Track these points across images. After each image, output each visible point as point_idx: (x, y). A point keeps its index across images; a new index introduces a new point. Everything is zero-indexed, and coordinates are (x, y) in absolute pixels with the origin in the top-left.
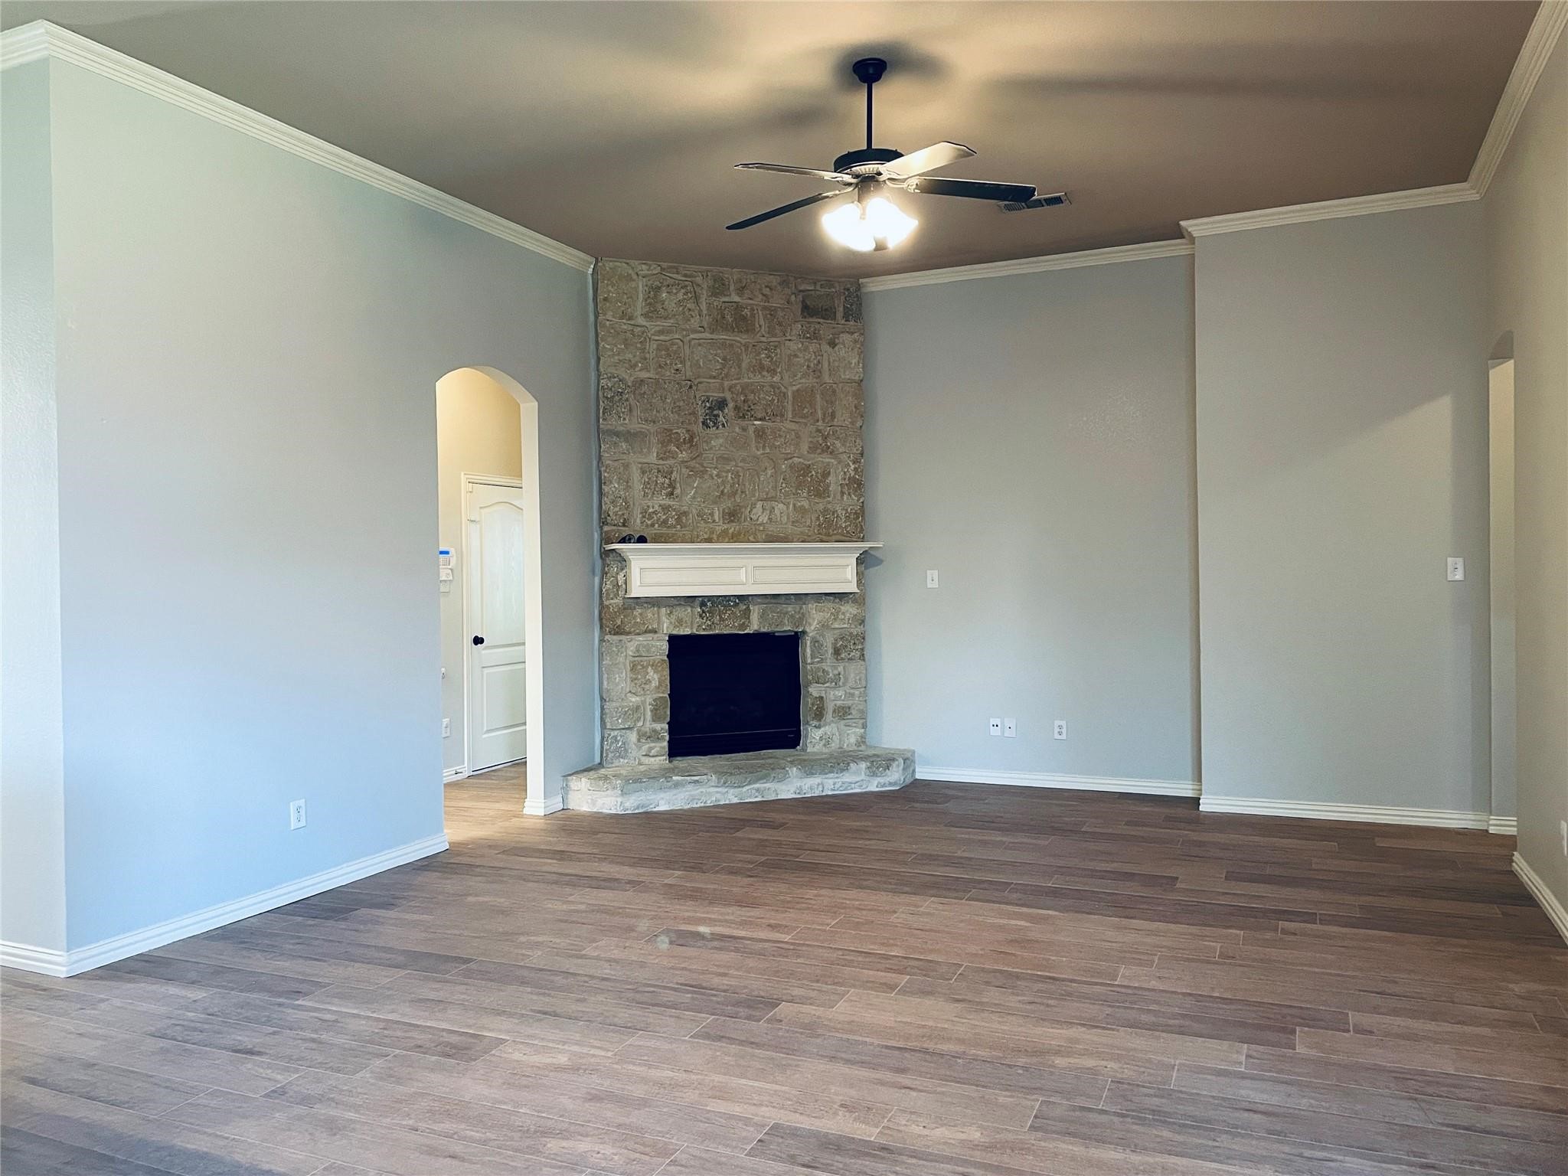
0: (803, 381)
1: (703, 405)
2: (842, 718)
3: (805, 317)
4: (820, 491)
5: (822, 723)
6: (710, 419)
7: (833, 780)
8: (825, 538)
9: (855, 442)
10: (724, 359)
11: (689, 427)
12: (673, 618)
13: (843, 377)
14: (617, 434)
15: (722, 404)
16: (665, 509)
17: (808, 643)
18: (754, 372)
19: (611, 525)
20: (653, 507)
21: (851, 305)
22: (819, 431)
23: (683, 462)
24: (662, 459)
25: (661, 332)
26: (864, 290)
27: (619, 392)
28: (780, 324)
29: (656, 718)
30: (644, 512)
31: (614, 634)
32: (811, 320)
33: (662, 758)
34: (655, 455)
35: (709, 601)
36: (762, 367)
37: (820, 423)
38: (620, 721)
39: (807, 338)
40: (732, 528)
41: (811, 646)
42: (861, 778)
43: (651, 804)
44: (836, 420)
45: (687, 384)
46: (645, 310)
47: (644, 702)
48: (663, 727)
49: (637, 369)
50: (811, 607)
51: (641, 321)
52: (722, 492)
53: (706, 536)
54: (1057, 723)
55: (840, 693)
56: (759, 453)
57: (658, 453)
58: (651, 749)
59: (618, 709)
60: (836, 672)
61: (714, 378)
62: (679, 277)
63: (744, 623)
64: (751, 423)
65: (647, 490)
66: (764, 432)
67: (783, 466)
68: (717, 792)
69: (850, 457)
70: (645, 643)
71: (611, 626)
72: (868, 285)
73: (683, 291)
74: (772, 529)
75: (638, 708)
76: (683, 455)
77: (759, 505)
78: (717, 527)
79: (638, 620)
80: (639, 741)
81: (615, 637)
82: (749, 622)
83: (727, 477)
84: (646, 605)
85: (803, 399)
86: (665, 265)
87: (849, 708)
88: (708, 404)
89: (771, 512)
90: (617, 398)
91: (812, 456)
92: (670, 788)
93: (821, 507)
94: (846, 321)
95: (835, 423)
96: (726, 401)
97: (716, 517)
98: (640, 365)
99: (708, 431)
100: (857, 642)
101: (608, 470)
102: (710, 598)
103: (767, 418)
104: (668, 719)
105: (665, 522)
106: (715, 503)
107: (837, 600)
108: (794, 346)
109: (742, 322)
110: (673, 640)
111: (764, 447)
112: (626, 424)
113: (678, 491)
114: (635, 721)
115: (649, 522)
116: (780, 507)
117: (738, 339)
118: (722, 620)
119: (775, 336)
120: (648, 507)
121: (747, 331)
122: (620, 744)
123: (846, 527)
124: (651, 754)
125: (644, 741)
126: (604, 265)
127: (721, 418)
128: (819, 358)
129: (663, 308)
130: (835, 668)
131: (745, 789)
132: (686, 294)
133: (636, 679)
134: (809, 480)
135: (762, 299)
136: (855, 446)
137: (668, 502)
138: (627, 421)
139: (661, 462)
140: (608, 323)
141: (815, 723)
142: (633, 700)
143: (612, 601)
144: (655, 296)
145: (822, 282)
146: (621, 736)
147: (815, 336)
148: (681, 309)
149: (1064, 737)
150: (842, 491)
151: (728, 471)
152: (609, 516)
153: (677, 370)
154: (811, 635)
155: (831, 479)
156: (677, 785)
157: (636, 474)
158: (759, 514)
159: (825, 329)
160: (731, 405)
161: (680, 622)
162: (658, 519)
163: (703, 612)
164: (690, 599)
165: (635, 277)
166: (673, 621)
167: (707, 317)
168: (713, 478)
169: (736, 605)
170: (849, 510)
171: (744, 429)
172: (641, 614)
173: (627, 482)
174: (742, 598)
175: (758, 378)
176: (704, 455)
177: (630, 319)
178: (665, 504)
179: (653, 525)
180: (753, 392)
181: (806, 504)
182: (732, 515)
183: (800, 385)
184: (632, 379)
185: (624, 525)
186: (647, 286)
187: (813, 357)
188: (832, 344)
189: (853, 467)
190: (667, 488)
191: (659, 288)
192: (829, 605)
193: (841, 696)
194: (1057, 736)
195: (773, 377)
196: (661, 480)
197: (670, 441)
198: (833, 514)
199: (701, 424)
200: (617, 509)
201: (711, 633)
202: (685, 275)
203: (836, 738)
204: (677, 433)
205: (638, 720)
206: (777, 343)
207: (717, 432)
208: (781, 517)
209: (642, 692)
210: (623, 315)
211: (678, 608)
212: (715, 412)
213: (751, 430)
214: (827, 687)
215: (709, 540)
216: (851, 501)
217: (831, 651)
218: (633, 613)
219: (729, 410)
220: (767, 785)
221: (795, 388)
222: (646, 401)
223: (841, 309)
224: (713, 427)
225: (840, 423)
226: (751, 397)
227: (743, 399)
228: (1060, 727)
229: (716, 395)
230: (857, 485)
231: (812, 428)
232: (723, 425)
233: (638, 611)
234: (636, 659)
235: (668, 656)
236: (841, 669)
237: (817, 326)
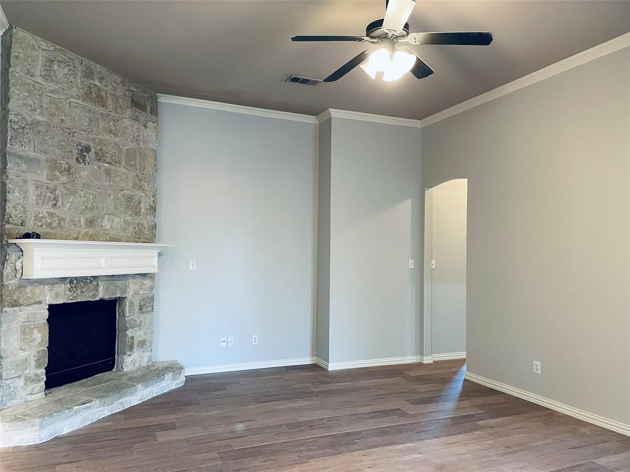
0: (131, 144)
1: (77, 147)
2: (141, 347)
3: (133, 107)
4: (137, 213)
5: (133, 352)
6: (81, 157)
7: (157, 387)
8: (137, 240)
9: (154, 185)
10: (90, 120)
11: (68, 161)
12: (53, 292)
13: (149, 147)
14: (20, 157)
15: (87, 149)
16: (51, 215)
17: (127, 304)
18: (106, 132)
19: (12, 224)
20: (42, 213)
21: (154, 107)
22: (137, 176)
23: (63, 183)
24: (49, 179)
25: (53, 92)
26: (158, 100)
27: (22, 126)
28: (121, 107)
29: (38, 366)
30: (36, 216)
31: (11, 307)
32: (135, 109)
33: (41, 394)
34: (45, 176)
35: (75, 280)
36: (111, 131)
37: (138, 171)
38: (12, 372)
39: (133, 119)
40: (91, 231)
41: (129, 305)
42: (169, 383)
43: (58, 431)
44: (145, 171)
45: (68, 131)
46: (43, 74)
47: (30, 355)
48: (42, 372)
49: (36, 113)
50: (131, 283)
51: (40, 80)
52: (86, 207)
53: (75, 236)
54: (254, 336)
55: (141, 333)
56: (107, 184)
57: (47, 175)
58: (33, 389)
59: (12, 363)
60: (140, 321)
61: (84, 131)
62: (65, 58)
63: (95, 293)
64: (102, 164)
65: (38, 201)
66: (110, 172)
67: (119, 194)
68: (99, 411)
69: (150, 193)
70: (33, 312)
71: (10, 301)
72: (161, 98)
73: (68, 68)
74: (112, 233)
75: (26, 359)
76: (64, 179)
77: (107, 216)
78: (82, 230)
79: (29, 295)
80: (26, 384)
81: (12, 309)
82: (98, 293)
83: (89, 197)
84: (35, 284)
85: (131, 155)
86: (57, 47)
87: (145, 341)
88: (80, 148)
89: (112, 222)
90: (20, 131)
91: (134, 190)
92: (72, 416)
93: (137, 221)
94: (151, 115)
95: (144, 173)
96: (90, 148)
97: (82, 223)
98: (38, 111)
99: (79, 165)
100: (150, 302)
101: (12, 183)
102: (76, 278)
103: (113, 163)
104: (46, 365)
105: (50, 224)
106: (81, 213)
107: (143, 277)
108: (127, 122)
109: (101, 101)
110: (52, 308)
111: (110, 181)
112: (26, 151)
113: (59, 204)
114: (23, 371)
115: (40, 224)
116: (116, 220)
117: (98, 109)
118: (82, 292)
119: (117, 113)
120: (39, 212)
121: (103, 106)
122: (12, 389)
123: (148, 234)
124: (34, 393)
125: (29, 384)
126: (17, 32)
127: (87, 158)
128: (139, 132)
129: (54, 75)
130: (140, 317)
131: (114, 405)
132: (70, 70)
133: (24, 339)
134: (132, 204)
135: (112, 89)
136: (154, 188)
137: (52, 211)
138: (27, 149)
139: (49, 182)
140: (17, 74)
141: (128, 353)
142: (22, 354)
143: (10, 282)
144: (50, 66)
145: (141, 89)
146: (13, 383)
147: (137, 119)
148: (66, 79)
149: (257, 343)
150: (147, 213)
151: (90, 194)
152: (11, 217)
153: (62, 120)
154: (129, 299)
155: (142, 205)
156: (77, 412)
157: (31, 188)
158: (106, 224)
159: (143, 116)
160: (93, 150)
161: (57, 295)
162: (46, 222)
163: (72, 287)
164: (63, 279)
165: (37, 48)
166: (53, 294)
167: (81, 90)
168: (81, 197)
169: (91, 282)
170: (150, 224)
171: (99, 168)
172: (31, 291)
173: (25, 193)
174: (95, 278)
175: (108, 137)
176: (76, 181)
177: (32, 76)
178: (50, 212)
179: (42, 226)
180: (105, 145)
181: (129, 218)
182: (91, 223)
183: (130, 146)
184: (31, 119)
185: (22, 225)
186: (45, 56)
187: (136, 131)
188: (145, 126)
189: (152, 199)
190: (52, 201)
191: (53, 61)
192: (138, 280)
193: (142, 335)
194: (253, 343)
195: (116, 138)
196: (49, 194)
197: (55, 168)
198: (143, 226)
199: (75, 160)
200: (17, 212)
201: (75, 301)
202: (69, 58)
203: (138, 360)
204: (60, 163)
205: (26, 369)
206: (118, 118)
207: (85, 166)
208: (117, 225)
209: (29, 348)
210: (28, 72)
211: (56, 285)
212: (84, 154)
213: (103, 169)
214: (135, 330)
215: (76, 239)
216: (150, 218)
217: (138, 307)
218: (25, 290)
219: (92, 153)
220: (126, 399)
221: (126, 148)
222: (41, 137)
223: (149, 107)
224: (83, 163)
225: (147, 173)
226: (104, 148)
227: (99, 148)
228: (255, 338)
229: (84, 143)
230: (153, 209)
231: (134, 173)
232: (88, 163)
233: (29, 289)
234: (25, 324)
235: (47, 320)
236: (142, 318)
237: (138, 114)
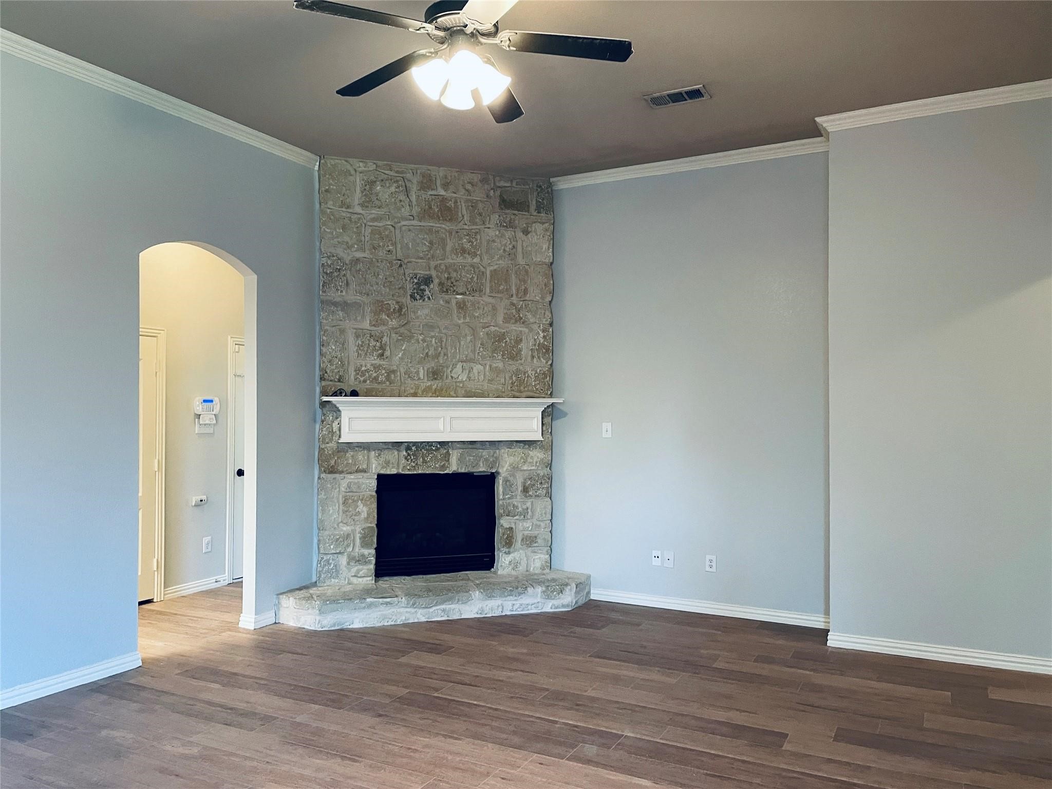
0: (501, 262)
1: (412, 281)
2: (529, 546)
3: (502, 209)
4: (514, 355)
5: (512, 550)
6: (417, 293)
7: (511, 602)
8: (517, 394)
9: (544, 314)
10: (431, 243)
11: (399, 299)
12: (382, 460)
13: (534, 260)
14: (335, 304)
15: (427, 280)
16: (377, 368)
17: (501, 482)
18: (457, 254)
19: (328, 380)
20: (366, 366)
21: (543, 199)
22: (513, 304)
23: (393, 328)
24: (374, 325)
25: (373, 220)
26: (555, 188)
27: (337, 269)
28: (480, 214)
29: (364, 544)
30: (358, 370)
31: (329, 473)
32: (507, 211)
33: (369, 579)
34: (368, 322)
35: (413, 446)
36: (464, 251)
37: (514, 298)
38: (332, 547)
39: (504, 226)
40: (435, 385)
41: (502, 485)
42: (536, 601)
43: (346, 622)
44: (528, 295)
45: (397, 263)
46: (361, 202)
47: (353, 531)
48: (370, 553)
49: (353, 249)
50: (504, 452)
51: (358, 209)
52: (427, 354)
53: (412, 391)
54: (708, 557)
55: (528, 524)
56: (460, 322)
57: (370, 320)
58: (358, 571)
59: (330, 536)
60: (525, 507)
61: (421, 258)
62: (392, 173)
63: (444, 464)
64: (453, 296)
65: (360, 352)
66: (465, 305)
67: (481, 333)
68: (407, 612)
69: (540, 326)
70: (356, 481)
71: (326, 466)
72: (559, 183)
73: (395, 185)
74: (471, 386)
75: (348, 535)
76: (393, 323)
77: (459, 365)
78: (422, 384)
79: (350, 461)
80: (348, 563)
81: (329, 476)
82: (449, 464)
83: (431, 341)
84: (357, 449)
85: (500, 277)
86: (380, 163)
87: (536, 537)
88: (416, 281)
89: (469, 372)
90: (336, 274)
91: (506, 325)
92: (364, 608)
93: (514, 368)
94: (538, 213)
95: (527, 298)
96: (431, 277)
97: (421, 376)
98: (356, 246)
99: (415, 303)
100: (543, 482)
101: (326, 335)
102: (415, 443)
103: (468, 293)
104: (375, 546)
105: (376, 379)
106: (419, 363)
107: (527, 446)
108: (493, 233)
109: (446, 212)
110: (381, 478)
111: (465, 317)
112: (343, 296)
113: (387, 353)
114: (345, 548)
115: (362, 379)
116: (477, 368)
117: (444, 226)
118: (424, 462)
119: (476, 224)
120: (361, 366)
121: (451, 220)
122: (332, 566)
123: (535, 385)
124: (359, 576)
125: (353, 564)
126: (326, 162)
127: (427, 292)
128: (514, 243)
129: (377, 199)
130: (524, 502)
131: (431, 610)
132: (398, 187)
133: (346, 511)
134: (504, 345)
135: (465, 194)
136: (544, 318)
137: (378, 362)
138: (344, 293)
139: (373, 328)
140: (328, 210)
141: (505, 550)
142: (345, 529)
143: (328, 445)
144: (371, 189)
145: (518, 180)
146: (333, 560)
147: (511, 225)
148: (393, 200)
149: (714, 569)
150: (532, 355)
151: (432, 337)
152: (326, 373)
153: (389, 251)
154: (503, 475)
155: (523, 345)
156: (370, 606)
157: (351, 339)
158: (459, 373)
159: (521, 219)
160: (436, 281)
161: (387, 463)
162: (370, 376)
163: (409, 455)
164: (397, 445)
165: (353, 172)
166: (381, 462)
167: (416, 207)
168: (419, 343)
169: (437, 449)
170: (538, 371)
171: (448, 302)
172: (352, 456)
173: (343, 344)
174: (443, 444)
175: (460, 260)
176: (412, 323)
177: (348, 207)
178: (376, 364)
179: (365, 381)
180: (456, 271)
181: (500, 365)
182: (435, 374)
183: (497, 266)
184: (349, 258)
185: (339, 381)
186: (363, 180)
187: (509, 242)
188: (526, 232)
189: (542, 335)
190: (378, 351)
191: (375, 182)
192: (519, 450)
193: (529, 527)
194: (708, 569)
195: (473, 259)
196: (373, 343)
197: (381, 311)
198: (524, 374)
199: (409, 297)
200: (334, 367)
201: (415, 472)
202: (397, 172)
203: (524, 563)
204: (388, 304)
205: (348, 546)
206: (478, 231)
207: (424, 303)
208: (479, 376)
209: (352, 522)
210: (343, 204)
211: (386, 452)
212: (422, 287)
213: (454, 302)
214: (517, 519)
215: (415, 395)
216: (541, 364)
217: (520, 489)
218: (346, 455)
219: (434, 286)
220: (453, 606)
221: (492, 268)
222: (361, 276)
223: (534, 202)
224: (420, 299)
225: (531, 298)
226: (454, 275)
227: (446, 276)
228: (711, 561)
229: (422, 272)
230: (546, 349)
231: (507, 302)
232: (429, 298)
233: (350, 454)
234: (348, 494)
235: (377, 492)
236: (529, 504)
237: (513, 217)
